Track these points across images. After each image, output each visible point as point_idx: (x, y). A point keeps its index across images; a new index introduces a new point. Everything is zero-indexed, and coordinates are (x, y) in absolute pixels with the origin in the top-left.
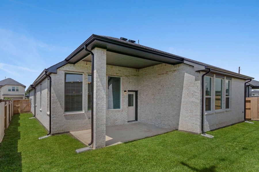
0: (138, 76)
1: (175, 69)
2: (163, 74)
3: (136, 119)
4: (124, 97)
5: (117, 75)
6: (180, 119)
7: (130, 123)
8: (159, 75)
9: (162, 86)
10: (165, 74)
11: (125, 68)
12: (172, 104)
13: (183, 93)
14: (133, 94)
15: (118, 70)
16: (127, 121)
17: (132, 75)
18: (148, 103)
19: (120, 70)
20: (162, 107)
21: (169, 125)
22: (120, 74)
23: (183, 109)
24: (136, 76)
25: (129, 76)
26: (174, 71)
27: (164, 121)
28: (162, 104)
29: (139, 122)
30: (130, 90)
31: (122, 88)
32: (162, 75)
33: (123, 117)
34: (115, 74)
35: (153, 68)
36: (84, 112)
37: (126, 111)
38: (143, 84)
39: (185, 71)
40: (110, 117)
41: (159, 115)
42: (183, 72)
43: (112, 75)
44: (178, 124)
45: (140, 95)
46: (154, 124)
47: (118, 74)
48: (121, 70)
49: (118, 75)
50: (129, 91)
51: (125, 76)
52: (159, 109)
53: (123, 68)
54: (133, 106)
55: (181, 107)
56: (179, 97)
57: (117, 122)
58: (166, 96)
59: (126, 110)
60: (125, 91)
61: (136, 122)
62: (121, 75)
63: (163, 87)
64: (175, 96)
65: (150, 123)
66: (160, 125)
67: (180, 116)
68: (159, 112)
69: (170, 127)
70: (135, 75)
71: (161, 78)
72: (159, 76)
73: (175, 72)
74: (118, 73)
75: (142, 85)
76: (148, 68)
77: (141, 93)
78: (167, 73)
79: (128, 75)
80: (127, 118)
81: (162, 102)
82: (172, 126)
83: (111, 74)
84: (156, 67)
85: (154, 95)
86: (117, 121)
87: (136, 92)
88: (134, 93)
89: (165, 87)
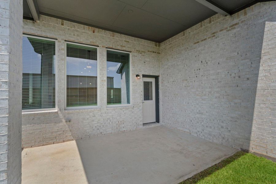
0: (159, 53)
1: (236, 21)
2: (205, 39)
3: (158, 120)
4: (136, 86)
5: (122, 49)
6: (254, 128)
7: (147, 127)
8: (195, 43)
9: (204, 61)
10: (210, 39)
11: (137, 38)
12: (228, 95)
13: (261, 68)
14: (152, 82)
15: (125, 41)
16: (142, 123)
17: (149, 51)
18: (177, 95)
19: (128, 42)
20: (204, 102)
21: (223, 138)
22: (129, 47)
23: (262, 105)
24: (155, 52)
25: (144, 52)
26: (231, 26)
27: (211, 127)
28: (205, 95)
29: (162, 125)
30: (147, 74)
31: (133, 70)
32: (203, 42)
33: (135, 118)
34: (119, 48)
35: (184, 35)
36: (56, 111)
37: (141, 108)
38: (166, 65)
39: (266, 19)
40: (111, 119)
41: (198, 115)
42: (261, 21)
43: (114, 47)
44: (248, 139)
45: (162, 83)
46: (188, 131)
47: (124, 47)
48: (130, 41)
49: (124, 49)
50: (144, 76)
51: (137, 51)
52: (198, 104)
53: (133, 38)
54: (152, 100)
55: (256, 102)
56: (248, 79)
57: (123, 125)
58: (214, 79)
59: (140, 106)
60: (137, 76)
61: (157, 125)
62: (129, 50)
63: (205, 65)
64: (237, 78)
65: (181, 129)
66: (201, 134)
67: (254, 122)
68: (198, 111)
69: (224, 141)
70: (153, 52)
71: (200, 49)
72: (195, 45)
73: (235, 28)
74: (124, 45)
75: (166, 67)
76: (174, 37)
77: (164, 79)
78: (214, 36)
79: (143, 50)
80: (141, 119)
81: (204, 93)
82: (230, 140)
83: (111, 46)
84: (190, 31)
85: (187, 80)
86: (123, 123)
87: (157, 78)
88: (153, 80)
89: (209, 63)
